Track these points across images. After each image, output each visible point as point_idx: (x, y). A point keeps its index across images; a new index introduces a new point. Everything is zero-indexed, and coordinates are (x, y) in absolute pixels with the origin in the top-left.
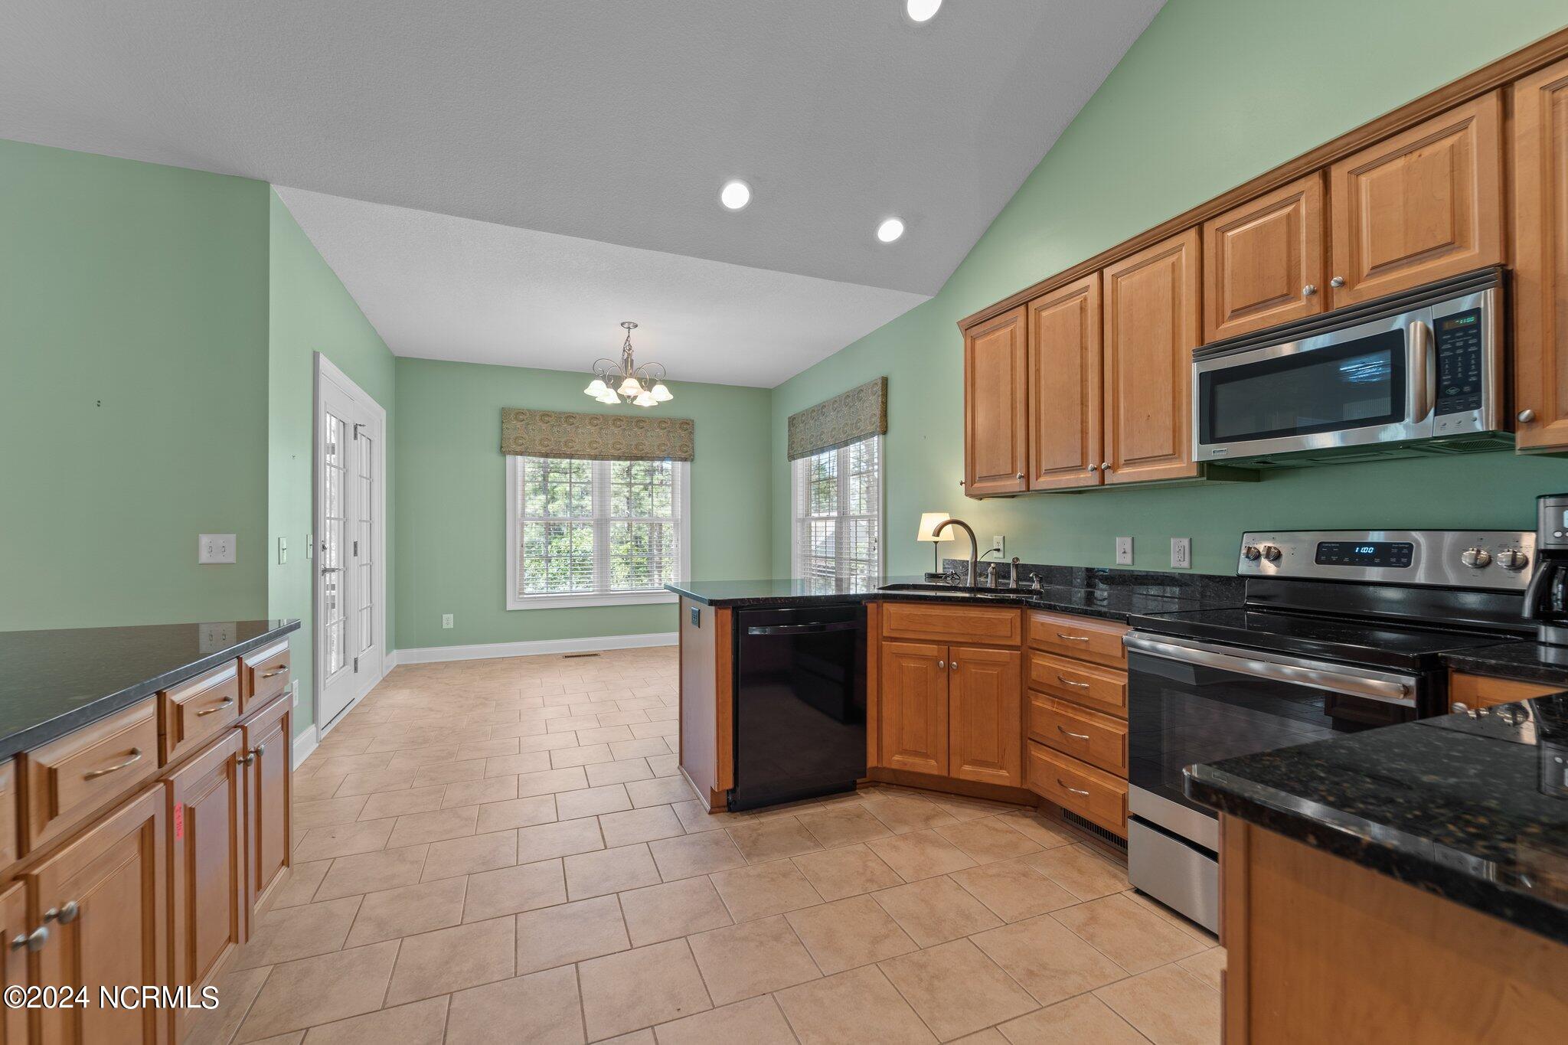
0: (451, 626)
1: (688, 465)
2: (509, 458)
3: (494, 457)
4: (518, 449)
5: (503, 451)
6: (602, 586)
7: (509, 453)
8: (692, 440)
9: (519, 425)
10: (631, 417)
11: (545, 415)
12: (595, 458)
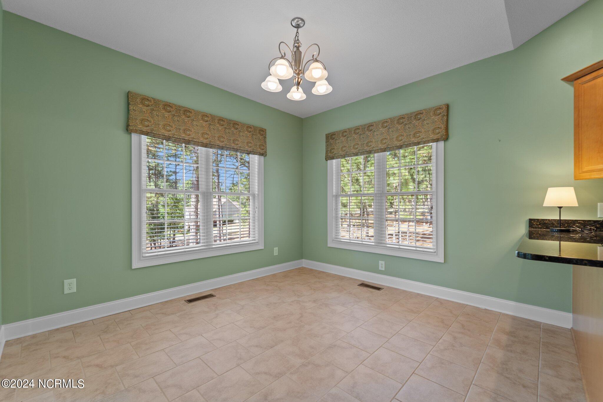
0: (74, 290)
1: (262, 158)
2: (135, 137)
3: (122, 136)
4: (145, 129)
5: (128, 129)
6: (207, 239)
7: (136, 131)
8: (265, 142)
9: (145, 109)
10: (230, 120)
11: (167, 106)
12: (205, 146)
